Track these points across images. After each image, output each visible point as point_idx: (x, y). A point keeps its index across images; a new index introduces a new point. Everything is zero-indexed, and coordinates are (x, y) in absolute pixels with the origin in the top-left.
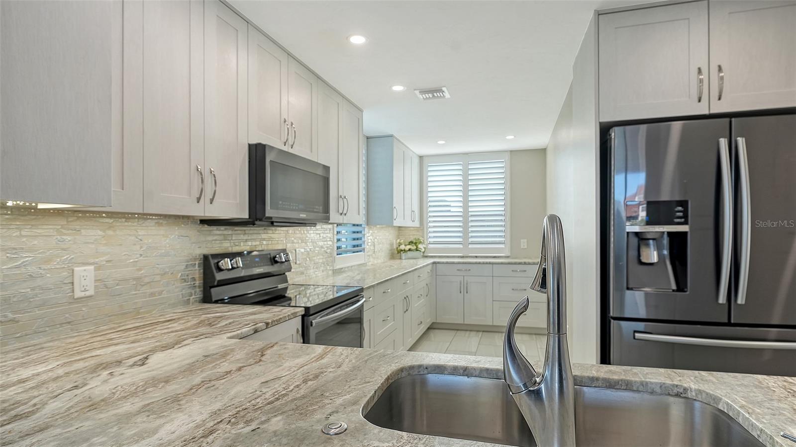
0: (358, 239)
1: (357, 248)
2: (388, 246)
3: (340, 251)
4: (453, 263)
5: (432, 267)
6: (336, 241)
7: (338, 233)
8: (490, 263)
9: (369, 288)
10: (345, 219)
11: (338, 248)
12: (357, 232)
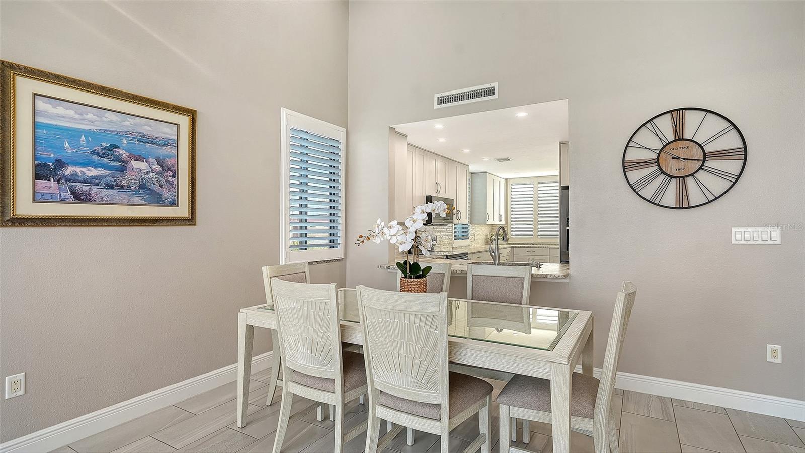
0: (465, 232)
1: (465, 237)
2: (484, 237)
3: (456, 238)
4: (525, 247)
5: (511, 250)
6: (454, 232)
7: (455, 228)
8: (547, 248)
9: (470, 254)
10: (460, 222)
11: (455, 236)
12: (465, 228)
